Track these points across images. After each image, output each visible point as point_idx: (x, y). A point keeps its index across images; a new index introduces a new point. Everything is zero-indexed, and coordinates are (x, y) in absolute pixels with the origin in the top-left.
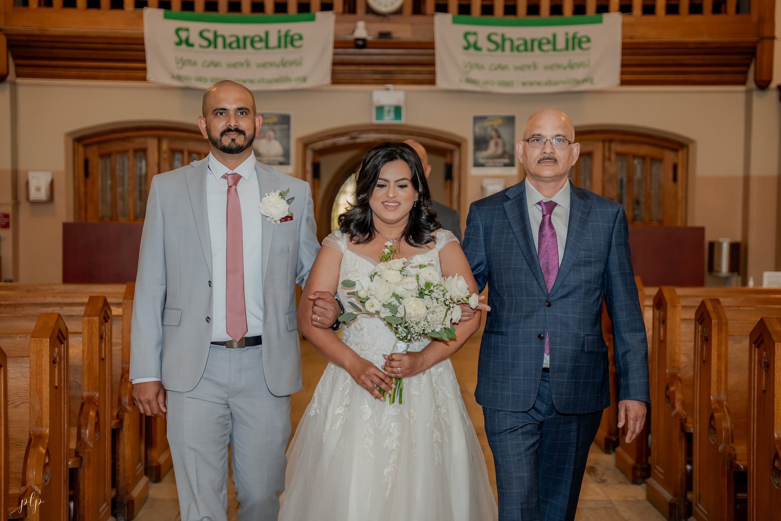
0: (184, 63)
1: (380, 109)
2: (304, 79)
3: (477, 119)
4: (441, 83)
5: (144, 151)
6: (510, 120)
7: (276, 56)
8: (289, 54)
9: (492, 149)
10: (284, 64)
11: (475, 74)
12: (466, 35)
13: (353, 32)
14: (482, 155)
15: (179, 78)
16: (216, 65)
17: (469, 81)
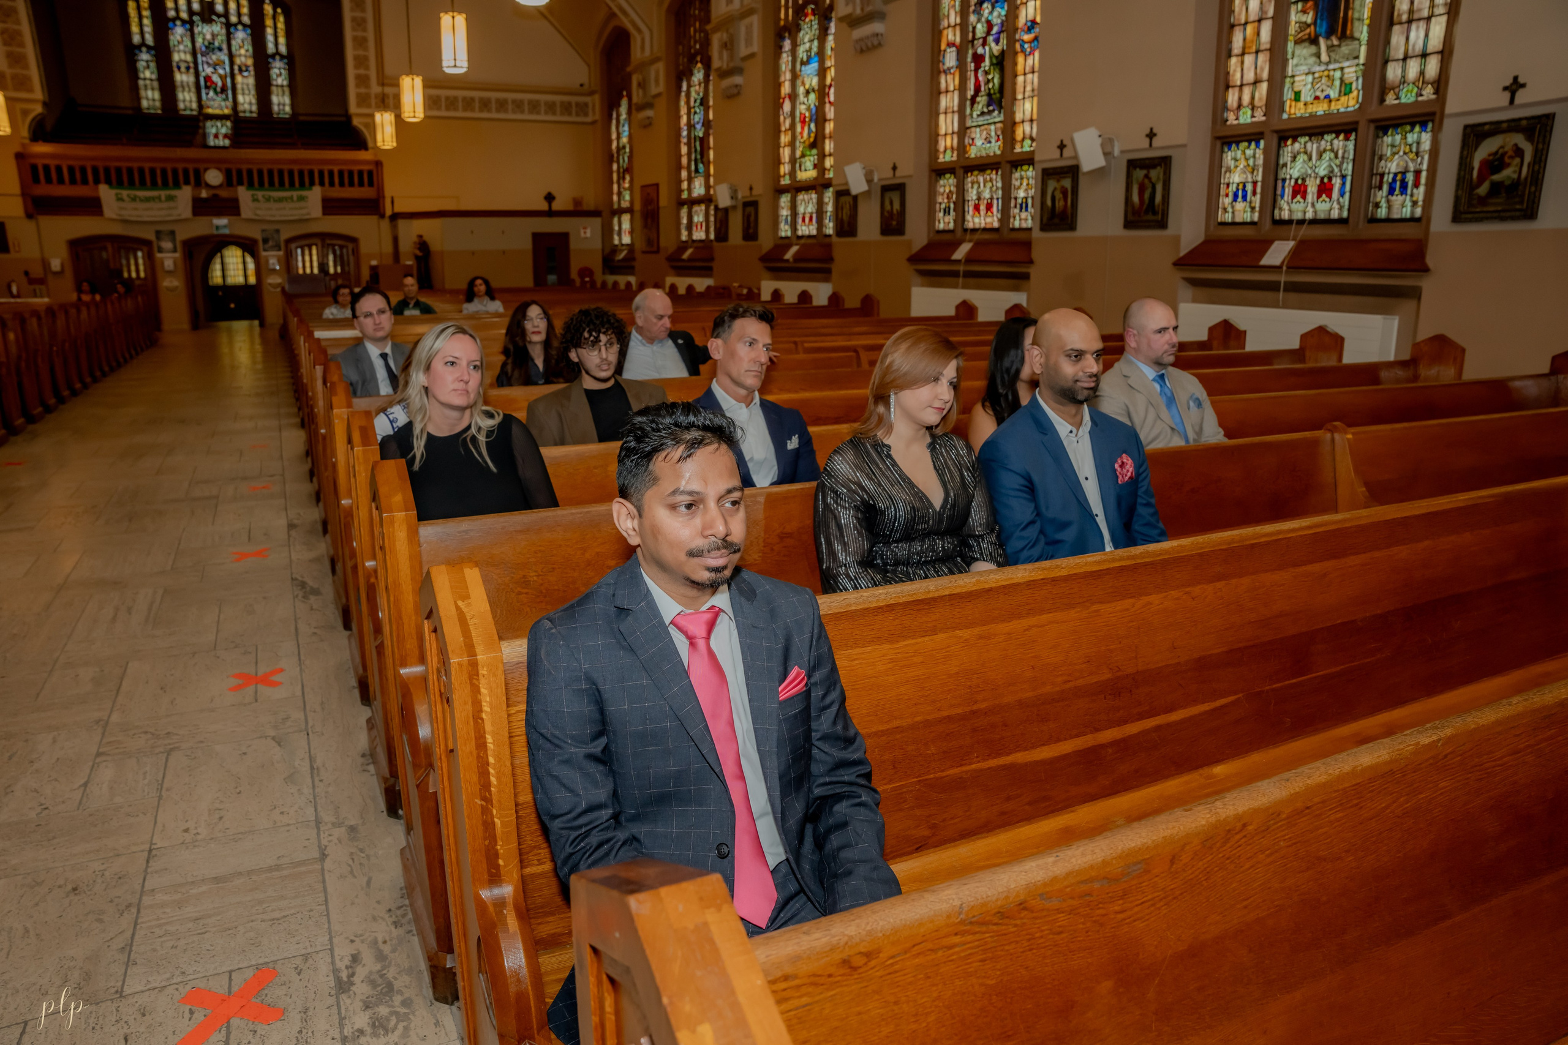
0: (121, 208)
1: (217, 228)
2: (179, 215)
3: (263, 231)
4: (244, 215)
5: (105, 249)
6: (278, 231)
7: (165, 205)
8: (172, 204)
9: (271, 243)
10: (170, 208)
11: (259, 212)
12: (253, 195)
13: (200, 193)
14: (267, 246)
15: (120, 215)
16: (136, 209)
17: (256, 215)
